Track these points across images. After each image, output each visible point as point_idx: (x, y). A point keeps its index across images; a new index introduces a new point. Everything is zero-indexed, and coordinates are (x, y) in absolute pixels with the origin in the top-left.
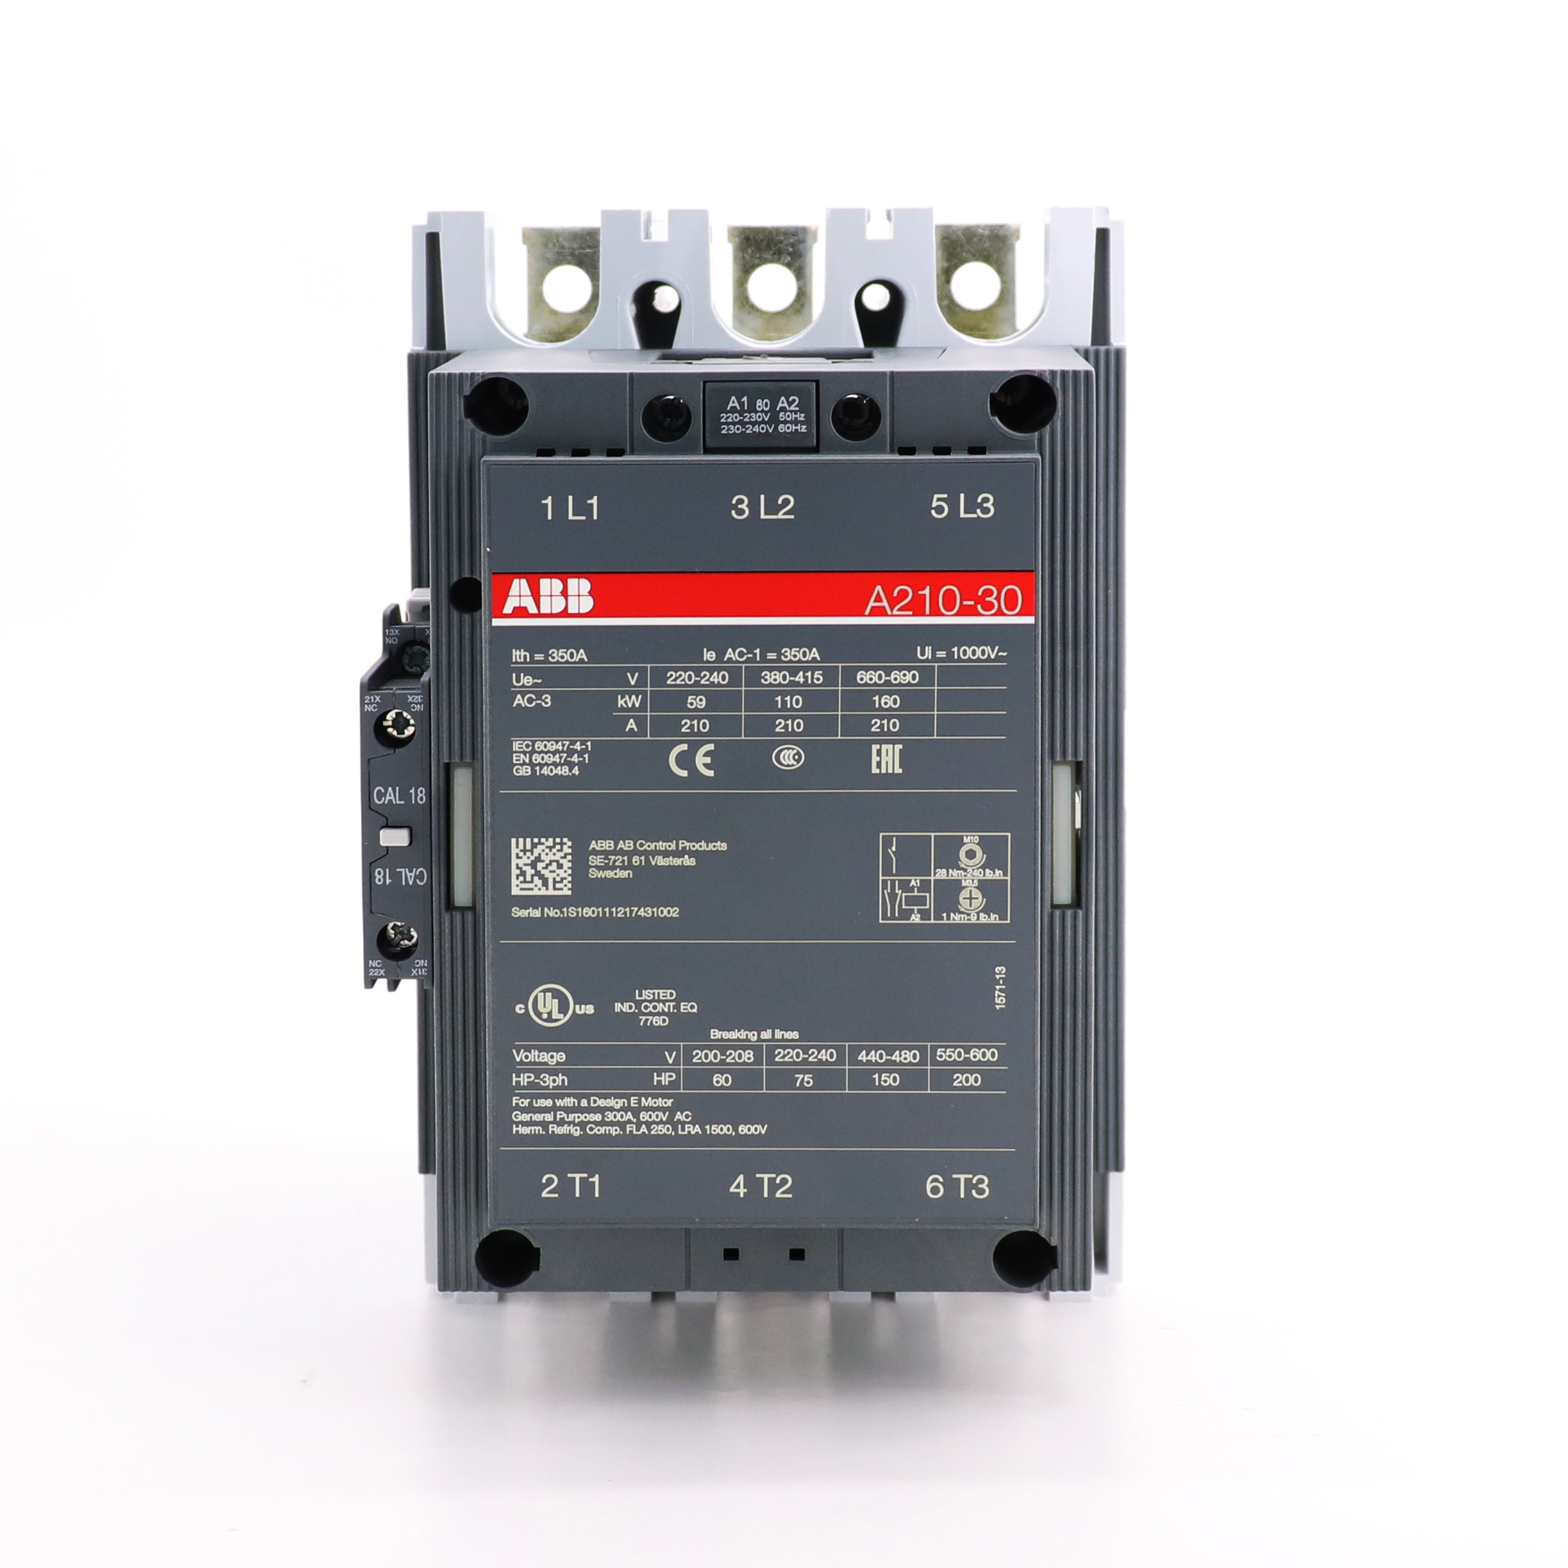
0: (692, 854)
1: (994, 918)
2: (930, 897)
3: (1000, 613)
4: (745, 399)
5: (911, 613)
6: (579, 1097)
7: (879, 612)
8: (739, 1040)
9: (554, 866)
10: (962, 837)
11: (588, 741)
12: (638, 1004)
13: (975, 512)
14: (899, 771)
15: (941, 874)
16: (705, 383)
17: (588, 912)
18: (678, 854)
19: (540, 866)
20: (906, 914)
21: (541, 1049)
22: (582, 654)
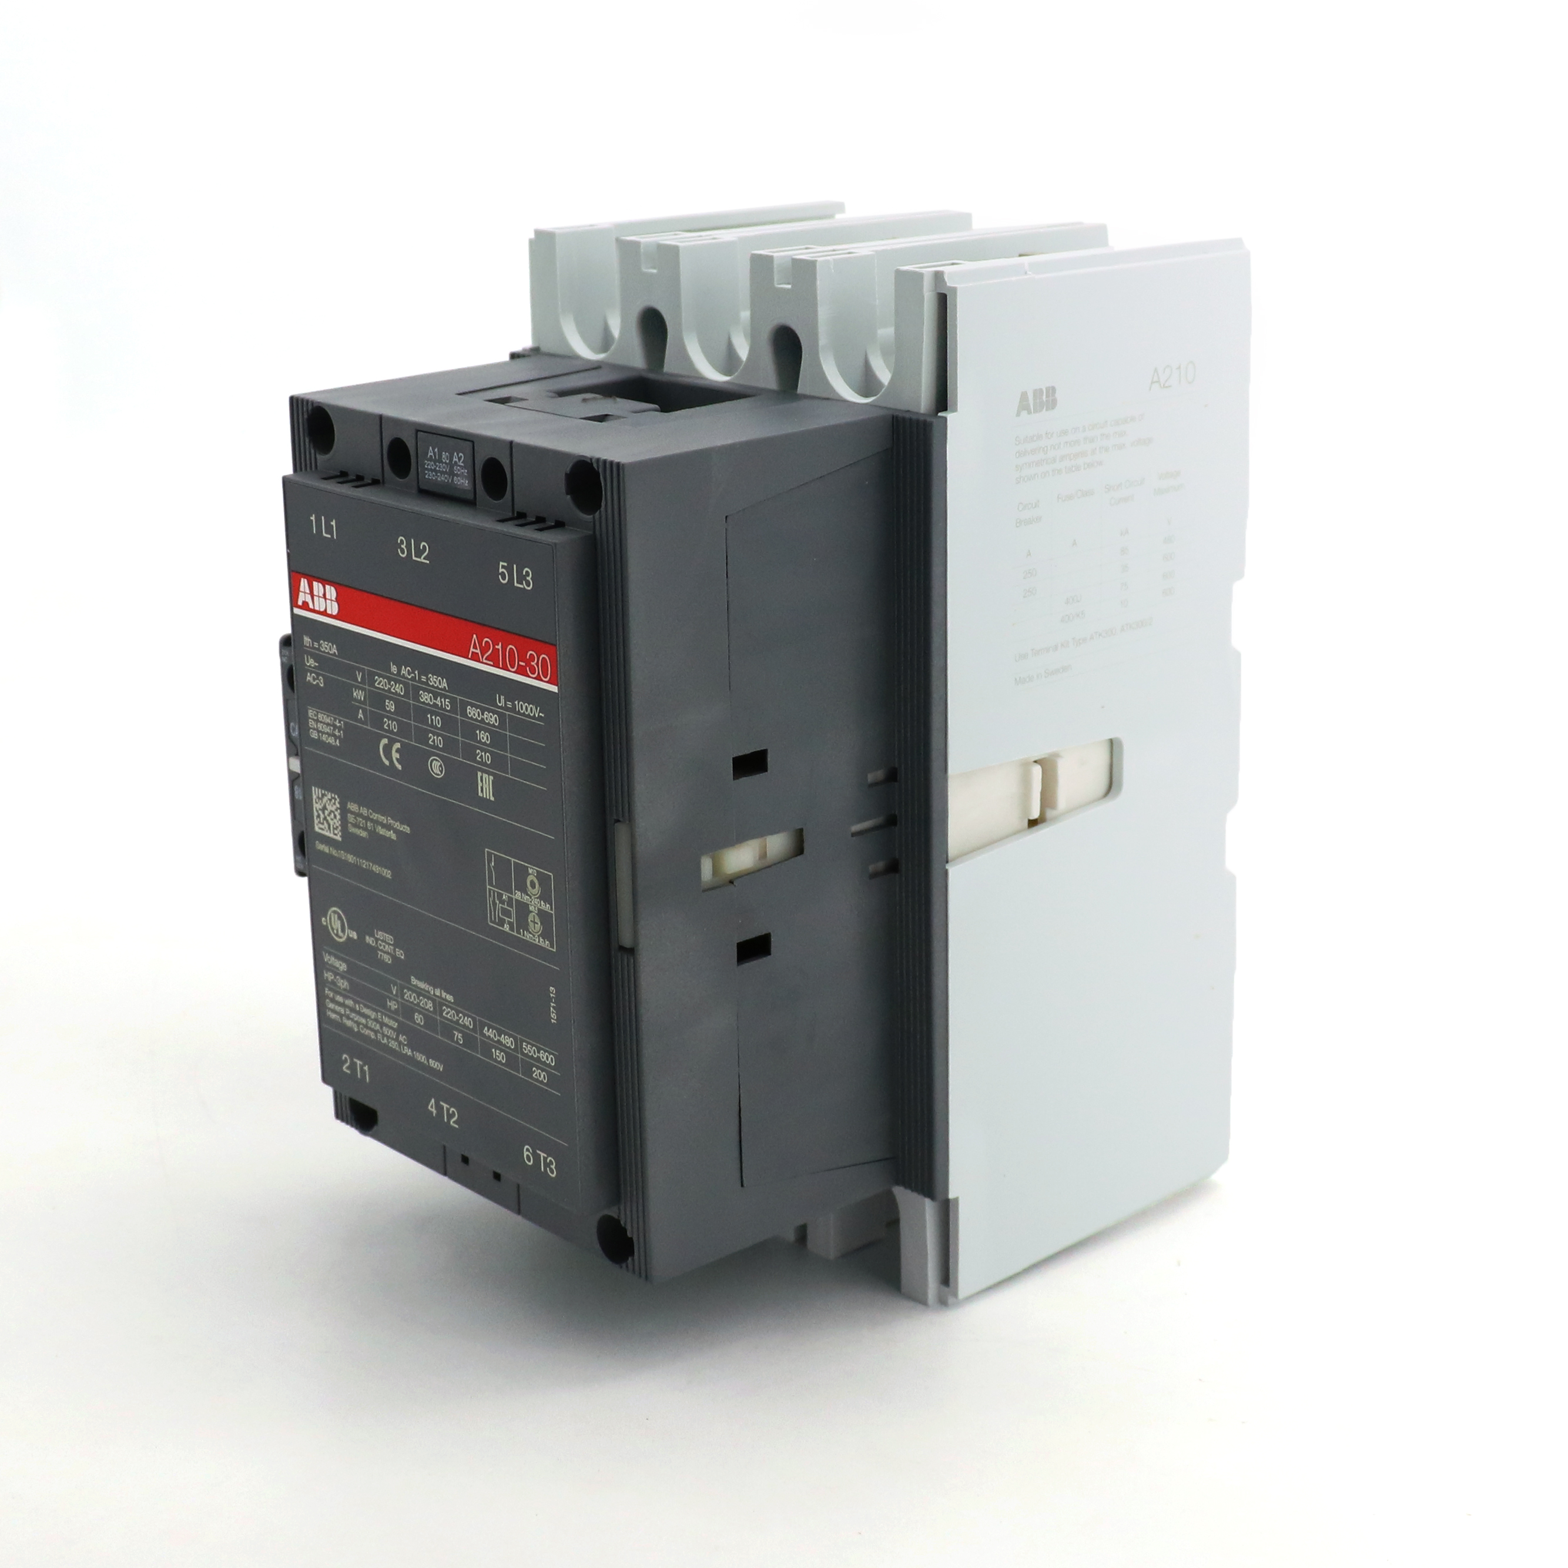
0: (396, 831)
1: (545, 944)
2: (513, 911)
3: (538, 678)
4: (436, 450)
5: (492, 663)
6: (355, 1002)
7: (475, 658)
8: (424, 990)
9: (332, 815)
10: (528, 867)
11: (342, 721)
12: (377, 940)
13: (522, 584)
14: (492, 799)
15: (518, 895)
16: (417, 431)
17: (351, 858)
18: (388, 827)
19: (326, 812)
20: (502, 923)
21: (337, 957)
22: (334, 650)
